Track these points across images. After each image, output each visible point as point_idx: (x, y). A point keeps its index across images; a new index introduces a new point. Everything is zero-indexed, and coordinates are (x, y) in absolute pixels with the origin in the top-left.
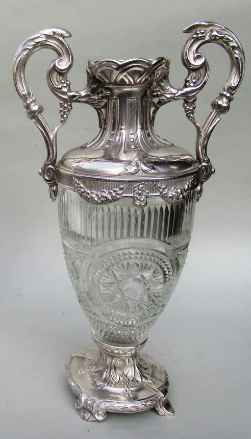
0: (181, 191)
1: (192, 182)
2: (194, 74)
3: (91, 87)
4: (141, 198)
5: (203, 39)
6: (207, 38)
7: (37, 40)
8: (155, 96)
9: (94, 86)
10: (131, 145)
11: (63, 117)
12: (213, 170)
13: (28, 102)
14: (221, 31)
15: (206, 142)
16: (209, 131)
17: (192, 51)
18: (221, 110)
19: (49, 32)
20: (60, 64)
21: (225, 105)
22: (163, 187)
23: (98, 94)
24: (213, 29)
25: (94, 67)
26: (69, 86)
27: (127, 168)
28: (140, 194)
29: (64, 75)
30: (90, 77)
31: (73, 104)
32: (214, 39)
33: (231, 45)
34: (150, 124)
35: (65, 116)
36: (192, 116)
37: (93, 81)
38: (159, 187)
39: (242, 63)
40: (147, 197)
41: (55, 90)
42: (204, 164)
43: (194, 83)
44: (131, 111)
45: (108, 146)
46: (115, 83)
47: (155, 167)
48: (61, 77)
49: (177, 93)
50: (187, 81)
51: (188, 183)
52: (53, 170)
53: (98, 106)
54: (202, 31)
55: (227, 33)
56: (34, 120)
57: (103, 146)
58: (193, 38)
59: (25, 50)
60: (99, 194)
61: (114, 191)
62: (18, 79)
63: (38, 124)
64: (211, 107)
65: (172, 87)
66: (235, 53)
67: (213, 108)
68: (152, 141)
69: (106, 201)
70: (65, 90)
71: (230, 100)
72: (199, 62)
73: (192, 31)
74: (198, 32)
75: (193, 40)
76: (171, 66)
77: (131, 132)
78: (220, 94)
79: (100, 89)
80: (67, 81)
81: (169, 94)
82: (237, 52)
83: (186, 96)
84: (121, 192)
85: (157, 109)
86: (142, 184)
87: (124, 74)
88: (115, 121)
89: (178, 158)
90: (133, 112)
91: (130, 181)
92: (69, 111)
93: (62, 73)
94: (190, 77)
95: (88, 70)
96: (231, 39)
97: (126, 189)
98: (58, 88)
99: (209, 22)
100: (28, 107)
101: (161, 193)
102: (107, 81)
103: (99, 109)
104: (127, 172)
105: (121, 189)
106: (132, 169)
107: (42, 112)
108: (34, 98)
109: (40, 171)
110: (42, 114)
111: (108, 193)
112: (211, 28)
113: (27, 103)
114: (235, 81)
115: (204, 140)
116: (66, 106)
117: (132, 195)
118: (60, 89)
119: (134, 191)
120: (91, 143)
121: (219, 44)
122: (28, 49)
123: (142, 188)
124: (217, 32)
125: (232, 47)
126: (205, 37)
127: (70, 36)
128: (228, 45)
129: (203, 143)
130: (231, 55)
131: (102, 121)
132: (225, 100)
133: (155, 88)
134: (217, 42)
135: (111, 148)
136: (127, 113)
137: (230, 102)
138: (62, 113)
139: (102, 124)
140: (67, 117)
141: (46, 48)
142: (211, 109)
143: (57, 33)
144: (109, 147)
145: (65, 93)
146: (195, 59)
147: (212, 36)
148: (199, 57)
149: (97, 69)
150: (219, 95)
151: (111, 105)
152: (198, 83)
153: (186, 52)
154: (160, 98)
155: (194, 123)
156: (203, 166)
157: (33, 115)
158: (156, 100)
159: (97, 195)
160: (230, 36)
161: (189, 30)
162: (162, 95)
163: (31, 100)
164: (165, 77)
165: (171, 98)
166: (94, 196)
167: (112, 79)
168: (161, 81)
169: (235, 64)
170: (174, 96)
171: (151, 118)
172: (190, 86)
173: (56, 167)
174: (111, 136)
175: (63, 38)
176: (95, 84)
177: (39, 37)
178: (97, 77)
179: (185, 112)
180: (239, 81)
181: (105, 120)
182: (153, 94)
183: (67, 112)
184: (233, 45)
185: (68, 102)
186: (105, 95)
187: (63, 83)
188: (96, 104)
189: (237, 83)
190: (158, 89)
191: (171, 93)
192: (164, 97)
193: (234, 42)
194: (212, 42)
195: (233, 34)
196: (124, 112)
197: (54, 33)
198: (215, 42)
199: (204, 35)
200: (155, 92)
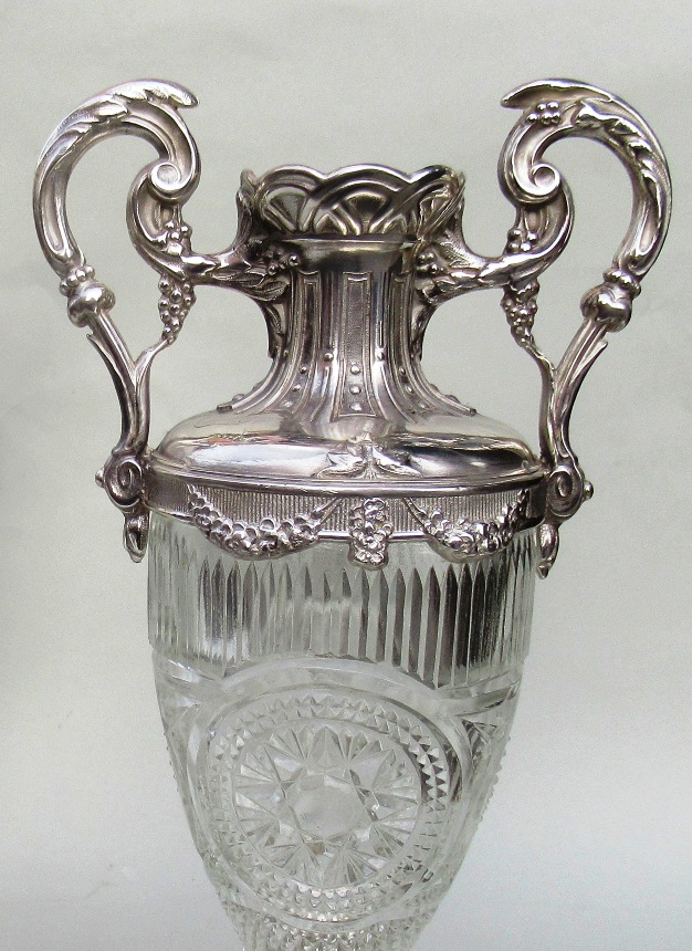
0: (485, 528)
1: (518, 509)
2: (532, 219)
3: (246, 243)
4: (371, 542)
5: (556, 125)
6: (567, 124)
7: (104, 111)
8: (422, 275)
9: (256, 240)
10: (352, 404)
11: (168, 323)
12: (587, 488)
13: (73, 278)
14: (605, 106)
15: (566, 406)
16: (575, 376)
17: (526, 156)
18: (608, 320)
19: (136, 91)
20: (162, 176)
21: (621, 307)
22: (430, 515)
23: (267, 261)
24: (583, 99)
25: (256, 187)
26: (188, 238)
27: (335, 458)
28: (367, 532)
29: (175, 207)
30: (246, 214)
31: (198, 289)
32: (584, 128)
33: (633, 145)
34: (411, 350)
35: (176, 322)
36: (527, 333)
37: (253, 226)
38: (423, 515)
39: (663, 195)
40: (386, 540)
41: (148, 249)
42: (561, 468)
43: (533, 242)
44: (357, 309)
45: (288, 404)
46: (311, 232)
47: (414, 458)
48: (166, 214)
49: (485, 268)
50: (512, 238)
51: (505, 510)
52: (135, 470)
53: (264, 296)
54: (553, 105)
55: (620, 111)
56: (87, 330)
57: (277, 405)
58: (528, 121)
59: (69, 135)
60: (255, 529)
61: (298, 521)
62: (46, 212)
63: (100, 339)
64: (580, 312)
65: (471, 252)
66: (644, 166)
67: (586, 315)
68: (414, 397)
69: (276, 548)
70: (175, 249)
71: (632, 293)
72: (544, 188)
73: (525, 102)
74: (542, 107)
75: (527, 128)
76: (467, 193)
77: (355, 369)
78: (605, 276)
79: (272, 248)
80: (183, 223)
81: (463, 269)
82: (648, 163)
83: (509, 279)
84: (317, 523)
85: (430, 309)
86: (373, 504)
87: (335, 207)
88: (311, 337)
89: (487, 445)
90: (361, 314)
91: (340, 495)
92: (186, 306)
93: (169, 203)
94: (520, 226)
95: (241, 196)
96: (634, 129)
97: (330, 516)
98: (156, 243)
99: (572, 81)
100: (71, 291)
101: (426, 531)
102: (291, 226)
103: (270, 304)
104: (332, 468)
105: (315, 516)
106: (348, 462)
107: (111, 307)
108: (89, 269)
109: (101, 474)
110: (112, 312)
111: (279, 525)
112: (578, 97)
113: (69, 282)
114: (646, 242)
115: (562, 401)
116: (176, 292)
117: (346, 534)
118: (162, 245)
119: (352, 523)
120: (245, 398)
121: (600, 141)
122: (76, 133)
123: (374, 512)
124: (594, 107)
125: (636, 149)
126: (559, 120)
127: (195, 103)
128: (623, 143)
129: (559, 408)
130: (634, 174)
131: (278, 337)
132: (618, 293)
133: (422, 250)
134: (594, 135)
135: (296, 408)
136: (344, 315)
137: (632, 298)
138: (167, 313)
139: (278, 346)
140: (181, 325)
141: (127, 132)
142: (579, 318)
143: (158, 94)
144: (291, 408)
145: (175, 258)
146: (533, 178)
147: (582, 119)
148: (544, 172)
149: (263, 191)
150: (602, 281)
151: (302, 294)
152: (542, 243)
153: (510, 160)
154: (438, 280)
155: (533, 352)
156: (557, 474)
157: (83, 313)
158: (426, 286)
159: (250, 531)
160: (629, 121)
161: (518, 100)
162: (443, 274)
163: (81, 273)
164: (453, 223)
165: (469, 280)
166: (243, 534)
167: (302, 221)
168: (440, 232)
169: (644, 197)
170: (477, 277)
171: (413, 335)
172: (521, 251)
173: (146, 462)
174: (297, 378)
175: (175, 109)
176: (257, 234)
177: (107, 103)
178: (264, 215)
179: (509, 321)
180: (654, 241)
181: (284, 336)
182: (418, 268)
183: (181, 310)
184: (638, 144)
185: (184, 282)
186: (284, 265)
187: (170, 229)
188: (259, 289)
189: (651, 247)
190: (431, 255)
191: (468, 269)
192: (447, 278)
193: (640, 137)
194: (579, 136)
195: (636, 116)
196: (335, 311)
197: (149, 93)
198: (589, 134)
199: (558, 114)
200: (424, 264)
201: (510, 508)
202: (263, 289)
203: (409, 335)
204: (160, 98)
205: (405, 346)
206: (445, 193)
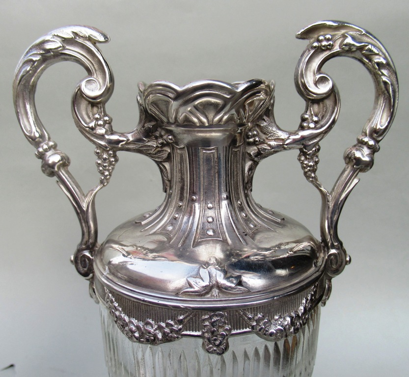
0: (291, 320)
1: (311, 299)
2: (315, 108)
3: (144, 127)
4: (215, 340)
5: (330, 49)
6: (337, 48)
7: (47, 46)
8: (250, 144)
9: (149, 125)
10: (208, 230)
11: (103, 174)
12: (348, 259)
13: (41, 150)
14: (360, 37)
16: (341, 199)
17: (312, 70)
18: (360, 166)
19: (67, 33)
20: (88, 87)
21: (367, 159)
22: (256, 318)
23: (156, 138)
24: (346, 33)
26: (110, 123)
27: (192, 281)
29: (100, 106)
30: (141, 110)
31: (119, 153)
32: (347, 51)
33: (376, 61)
34: (245, 188)
35: (107, 173)
36: (313, 175)
37: (146, 117)
38: (250, 319)
39: (394, 91)
40: (226, 338)
42: (333, 251)
43: (316, 122)
44: (209, 170)
45: (170, 228)
46: (178, 123)
47: (244, 279)
48: (95, 109)
49: (288, 138)
50: (304, 120)
51: (304, 301)
53: (159, 158)
54: (328, 36)
55: (369, 40)
56: (55, 178)
58: (313, 48)
59: (28, 62)
60: (142, 327)
61: (168, 325)
63: (62, 184)
64: (343, 161)
65: (280, 129)
66: (383, 74)
67: (347, 164)
68: (247, 220)
70: (101, 131)
71: (374, 150)
72: (324, 89)
73: (311, 35)
74: (321, 38)
75: (312, 52)
76: (276, 94)
77: (210, 205)
78: (358, 140)
79: (159, 129)
80: (105, 115)
81: (275, 140)
82: (385, 72)
83: (303, 144)
84: (180, 327)
85: (256, 164)
86: (217, 316)
87: (189, 108)
88: (184, 185)
89: (291, 250)
90: (212, 172)
91: (195, 309)
92: (112, 164)
94: (308, 113)
95: (139, 98)
96: (376, 52)
97: (189, 322)
98: (89, 128)
99: (340, 22)
101: (253, 328)
102: (165, 120)
103: (161, 162)
104: (190, 290)
105: (180, 322)
106: (200, 285)
108: (51, 143)
109: (72, 258)
110: (70, 168)
111: (156, 327)
112: (343, 31)
113: (39, 151)
114: (383, 121)
115: (333, 213)
116: (105, 156)
117: (200, 334)
118: (92, 129)
119: (203, 327)
120: (151, 216)
122: (31, 61)
123: (217, 321)
124: (353, 38)
125: (378, 64)
126: (332, 46)
127: (107, 40)
128: (370, 60)
129: (332, 217)
130: (376, 77)
131: (167, 182)
132: (366, 151)
133: (250, 130)
134: (353, 55)
135: (174, 232)
136: (202, 173)
137: (374, 154)
138: (101, 168)
139: (167, 186)
140: (110, 175)
141: (66, 60)
142: (343, 164)
143: (81, 35)
144: (171, 231)
145: (102, 137)
146: (316, 83)
147: (346, 45)
148: (323, 80)
150: (356, 143)
151: (176, 159)
152: (322, 123)
153: (302, 72)
154: (260, 147)
155: (318, 187)
156: (331, 254)
157: (50, 170)
158: (253, 150)
159: (138, 328)
160: (375, 46)
161: (307, 34)
162: (263, 143)
163: (45, 147)
164: (268, 112)
165: (278, 146)
168: (261, 118)
169: (383, 93)
170: (283, 145)
171: (246, 179)
172: (309, 128)
175: (94, 44)
176: (150, 121)
177: (49, 41)
178: (149, 112)
179: (302, 169)
180: (388, 120)
181: (170, 181)
182: (248, 140)
183: (109, 166)
184: (379, 61)
185: (109, 150)
186: (166, 141)
187: (97, 119)
188: (153, 154)
189: (386, 124)
190: (255, 133)
191: (278, 139)
192: (265, 145)
193: (380, 55)
194: (344, 56)
195: (378, 42)
196: (196, 171)
197: (75, 34)
198: (350, 55)
199: (331, 43)
200: (251, 138)
201: (307, 300)
202: (155, 154)
203: (243, 180)
204: (82, 37)
205: (242, 187)
206: (262, 96)
